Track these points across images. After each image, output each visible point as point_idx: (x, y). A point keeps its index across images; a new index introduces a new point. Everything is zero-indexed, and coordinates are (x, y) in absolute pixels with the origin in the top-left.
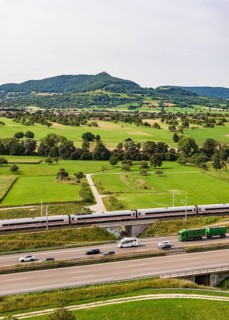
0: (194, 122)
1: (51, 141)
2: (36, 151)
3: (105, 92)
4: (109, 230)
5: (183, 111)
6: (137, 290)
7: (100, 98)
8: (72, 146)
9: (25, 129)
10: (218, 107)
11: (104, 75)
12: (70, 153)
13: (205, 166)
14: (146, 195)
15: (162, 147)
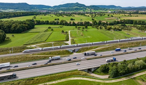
0: (97, 15)
1: (62, 21)
2: (59, 24)
3: (77, 7)
4: (69, 51)
5: (95, 11)
6: (70, 76)
7: (76, 9)
8: (67, 22)
9: (57, 18)
10: (104, 10)
11: (77, 3)
12: (67, 24)
13: (98, 28)
14: (82, 38)
15: (88, 23)
